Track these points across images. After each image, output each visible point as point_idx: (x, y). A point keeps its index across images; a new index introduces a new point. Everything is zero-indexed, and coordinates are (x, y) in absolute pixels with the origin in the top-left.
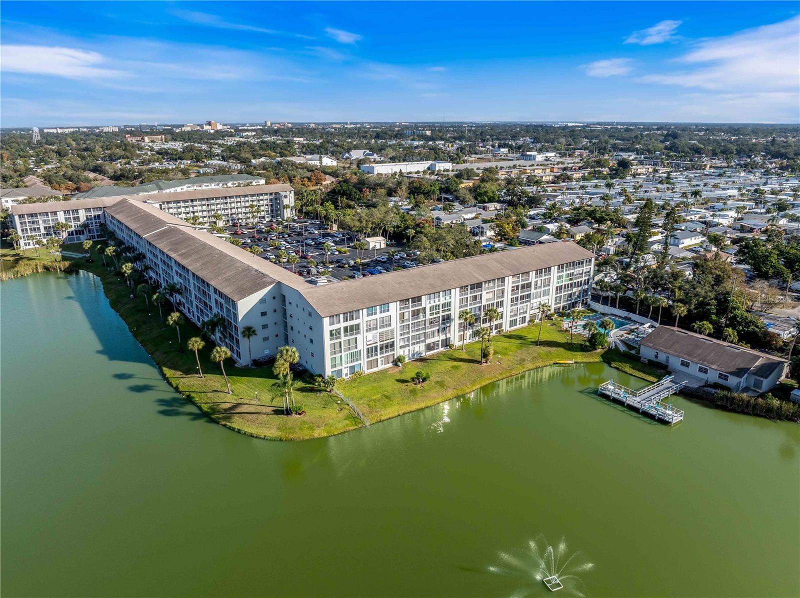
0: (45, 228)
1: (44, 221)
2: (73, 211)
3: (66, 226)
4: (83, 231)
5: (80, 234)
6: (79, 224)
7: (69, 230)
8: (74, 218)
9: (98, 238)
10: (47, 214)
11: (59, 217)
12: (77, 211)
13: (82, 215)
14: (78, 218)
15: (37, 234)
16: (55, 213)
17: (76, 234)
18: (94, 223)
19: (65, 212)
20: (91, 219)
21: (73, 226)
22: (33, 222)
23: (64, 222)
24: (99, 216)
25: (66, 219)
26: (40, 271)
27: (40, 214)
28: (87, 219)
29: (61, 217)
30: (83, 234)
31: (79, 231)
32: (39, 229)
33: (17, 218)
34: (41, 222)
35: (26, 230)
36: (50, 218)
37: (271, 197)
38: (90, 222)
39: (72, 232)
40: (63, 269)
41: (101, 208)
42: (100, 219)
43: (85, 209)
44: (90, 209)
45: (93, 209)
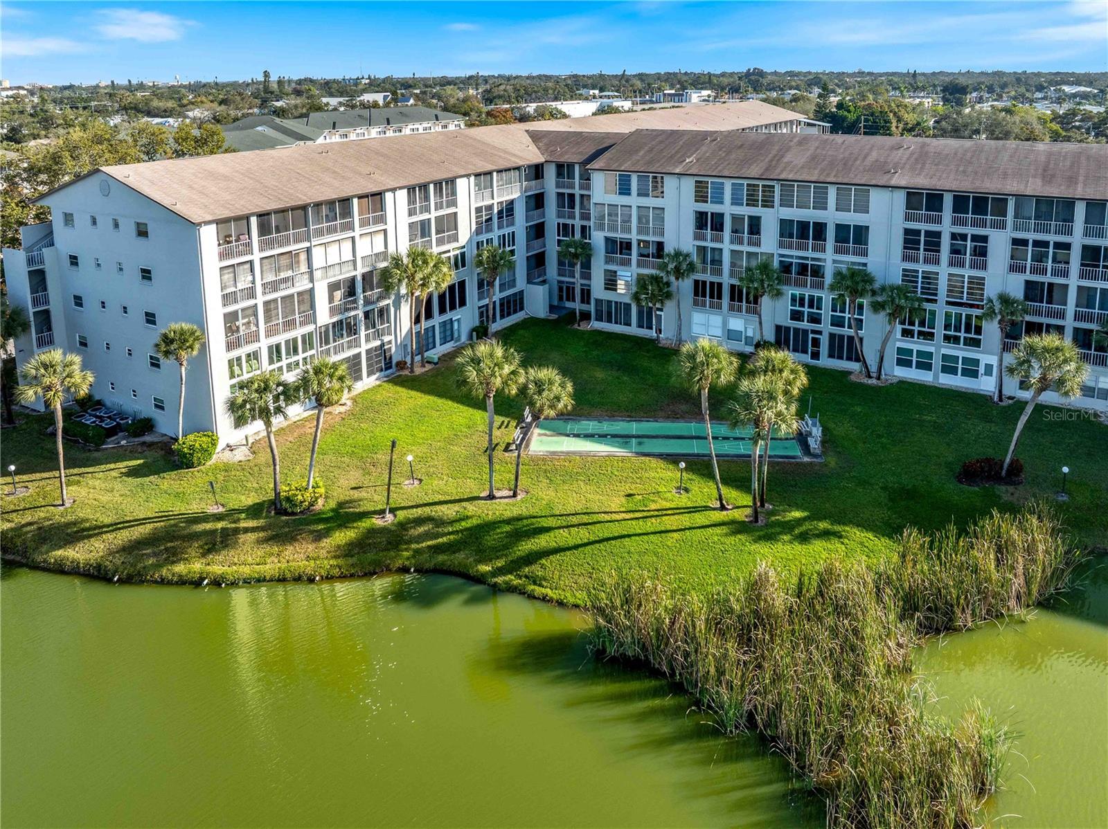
2: (438, 186)
6: (453, 250)
7: (423, 289)
8: (440, 225)
10: (346, 204)
12: (451, 183)
13: (467, 210)
14: (453, 223)
20: (489, 223)
23: (404, 243)
24: (511, 209)
25: (414, 232)
28: (479, 228)
29: (398, 223)
31: (452, 289)
33: (208, 240)
36: (358, 231)
38: (484, 237)
41: (518, 168)
42: (513, 224)
43: (477, 175)
44: (490, 173)
45: (499, 171)
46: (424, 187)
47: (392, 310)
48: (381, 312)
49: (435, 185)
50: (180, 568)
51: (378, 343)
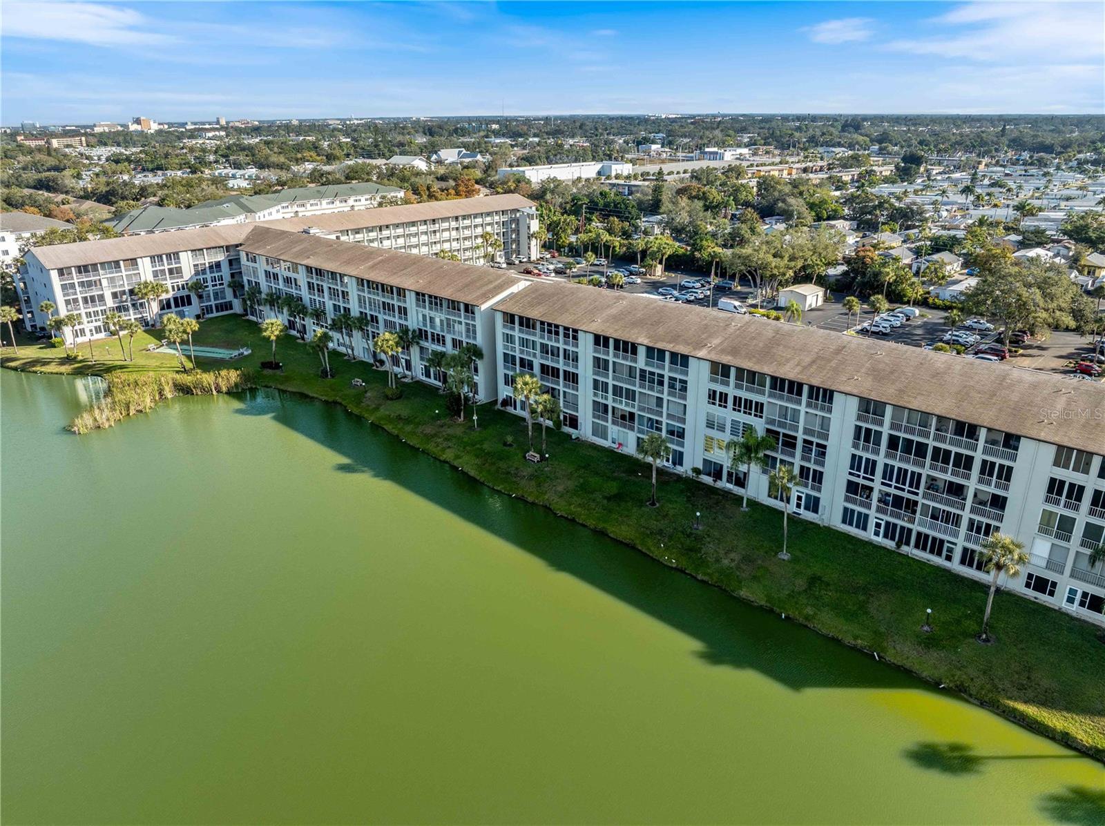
0: (115, 295)
1: (112, 280)
2: (168, 256)
3: (156, 289)
4: (189, 297)
5: (183, 305)
6: (181, 282)
7: (164, 296)
8: (171, 271)
9: (217, 311)
10: (117, 263)
11: (141, 271)
12: (176, 254)
13: (188, 265)
14: (179, 271)
15: (99, 309)
16: (133, 262)
17: (177, 306)
18: (209, 280)
19: (152, 257)
20: (204, 271)
21: (170, 289)
22: (90, 284)
23: (150, 278)
24: (218, 265)
25: (155, 274)
26: (169, 396)
27: (102, 264)
28: (197, 273)
29: (146, 270)
30: (190, 303)
31: (182, 298)
32: (101, 297)
33: (54, 275)
34: (105, 283)
35: (76, 301)
36: (124, 273)
37: (505, 218)
38: (201, 277)
39: (168, 301)
40: (224, 389)
41: (222, 247)
42: (220, 271)
43: (192, 251)
44: (202, 249)
45: (207, 249)
46: (160, 256)
47: (147, 304)
48: (141, 304)
49: (167, 256)
50: (34, 369)
51: (140, 316)
